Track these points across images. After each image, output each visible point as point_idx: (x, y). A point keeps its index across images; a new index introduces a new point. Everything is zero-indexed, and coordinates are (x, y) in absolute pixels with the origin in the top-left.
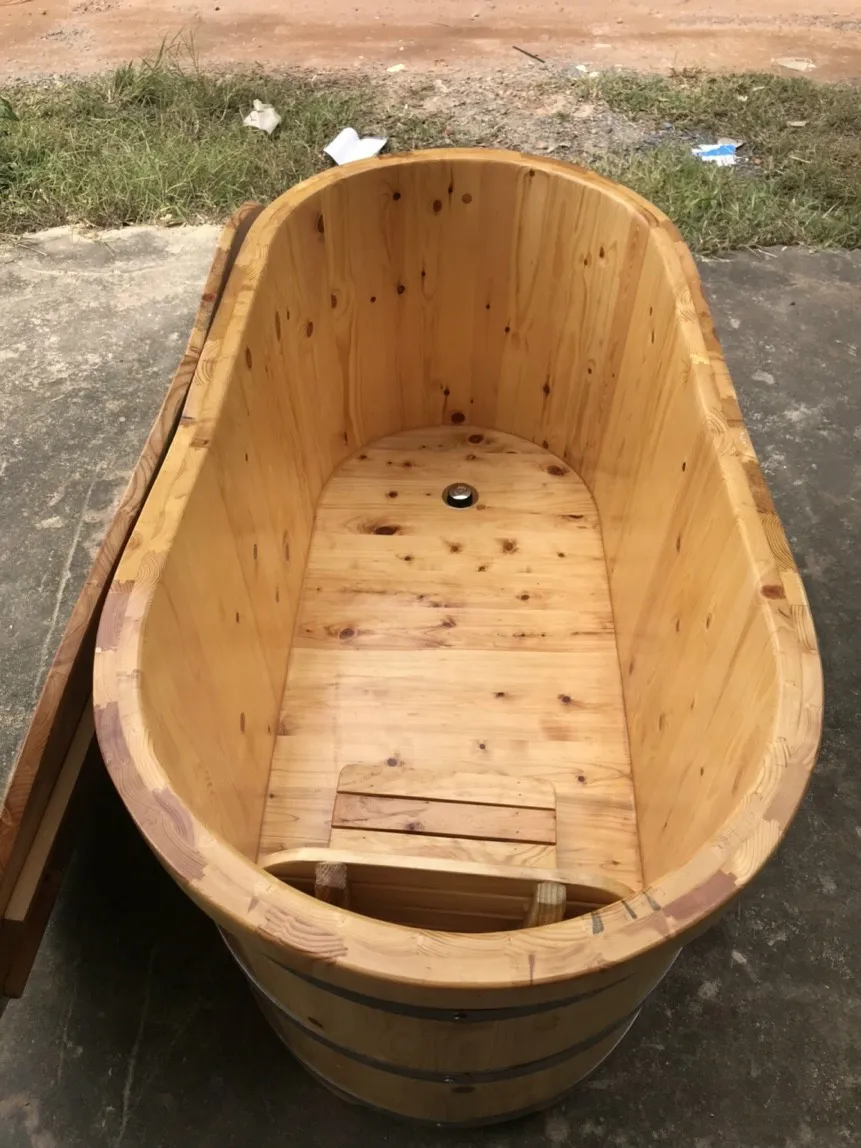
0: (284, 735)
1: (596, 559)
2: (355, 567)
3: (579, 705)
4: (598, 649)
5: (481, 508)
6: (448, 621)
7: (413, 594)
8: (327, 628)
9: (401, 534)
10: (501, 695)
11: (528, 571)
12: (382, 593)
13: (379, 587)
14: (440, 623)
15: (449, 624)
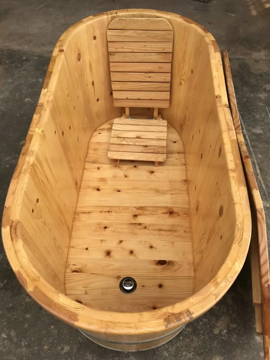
0: (185, 180)
1: (73, 247)
2: (173, 243)
3: (94, 188)
4: (83, 207)
5: (118, 277)
6: (135, 217)
7: (148, 229)
8: (179, 215)
9: (156, 260)
10: (119, 191)
11: (102, 240)
12: (160, 230)
13: (163, 232)
14: (138, 217)
15: (135, 216)
